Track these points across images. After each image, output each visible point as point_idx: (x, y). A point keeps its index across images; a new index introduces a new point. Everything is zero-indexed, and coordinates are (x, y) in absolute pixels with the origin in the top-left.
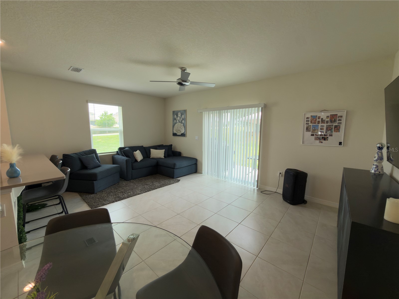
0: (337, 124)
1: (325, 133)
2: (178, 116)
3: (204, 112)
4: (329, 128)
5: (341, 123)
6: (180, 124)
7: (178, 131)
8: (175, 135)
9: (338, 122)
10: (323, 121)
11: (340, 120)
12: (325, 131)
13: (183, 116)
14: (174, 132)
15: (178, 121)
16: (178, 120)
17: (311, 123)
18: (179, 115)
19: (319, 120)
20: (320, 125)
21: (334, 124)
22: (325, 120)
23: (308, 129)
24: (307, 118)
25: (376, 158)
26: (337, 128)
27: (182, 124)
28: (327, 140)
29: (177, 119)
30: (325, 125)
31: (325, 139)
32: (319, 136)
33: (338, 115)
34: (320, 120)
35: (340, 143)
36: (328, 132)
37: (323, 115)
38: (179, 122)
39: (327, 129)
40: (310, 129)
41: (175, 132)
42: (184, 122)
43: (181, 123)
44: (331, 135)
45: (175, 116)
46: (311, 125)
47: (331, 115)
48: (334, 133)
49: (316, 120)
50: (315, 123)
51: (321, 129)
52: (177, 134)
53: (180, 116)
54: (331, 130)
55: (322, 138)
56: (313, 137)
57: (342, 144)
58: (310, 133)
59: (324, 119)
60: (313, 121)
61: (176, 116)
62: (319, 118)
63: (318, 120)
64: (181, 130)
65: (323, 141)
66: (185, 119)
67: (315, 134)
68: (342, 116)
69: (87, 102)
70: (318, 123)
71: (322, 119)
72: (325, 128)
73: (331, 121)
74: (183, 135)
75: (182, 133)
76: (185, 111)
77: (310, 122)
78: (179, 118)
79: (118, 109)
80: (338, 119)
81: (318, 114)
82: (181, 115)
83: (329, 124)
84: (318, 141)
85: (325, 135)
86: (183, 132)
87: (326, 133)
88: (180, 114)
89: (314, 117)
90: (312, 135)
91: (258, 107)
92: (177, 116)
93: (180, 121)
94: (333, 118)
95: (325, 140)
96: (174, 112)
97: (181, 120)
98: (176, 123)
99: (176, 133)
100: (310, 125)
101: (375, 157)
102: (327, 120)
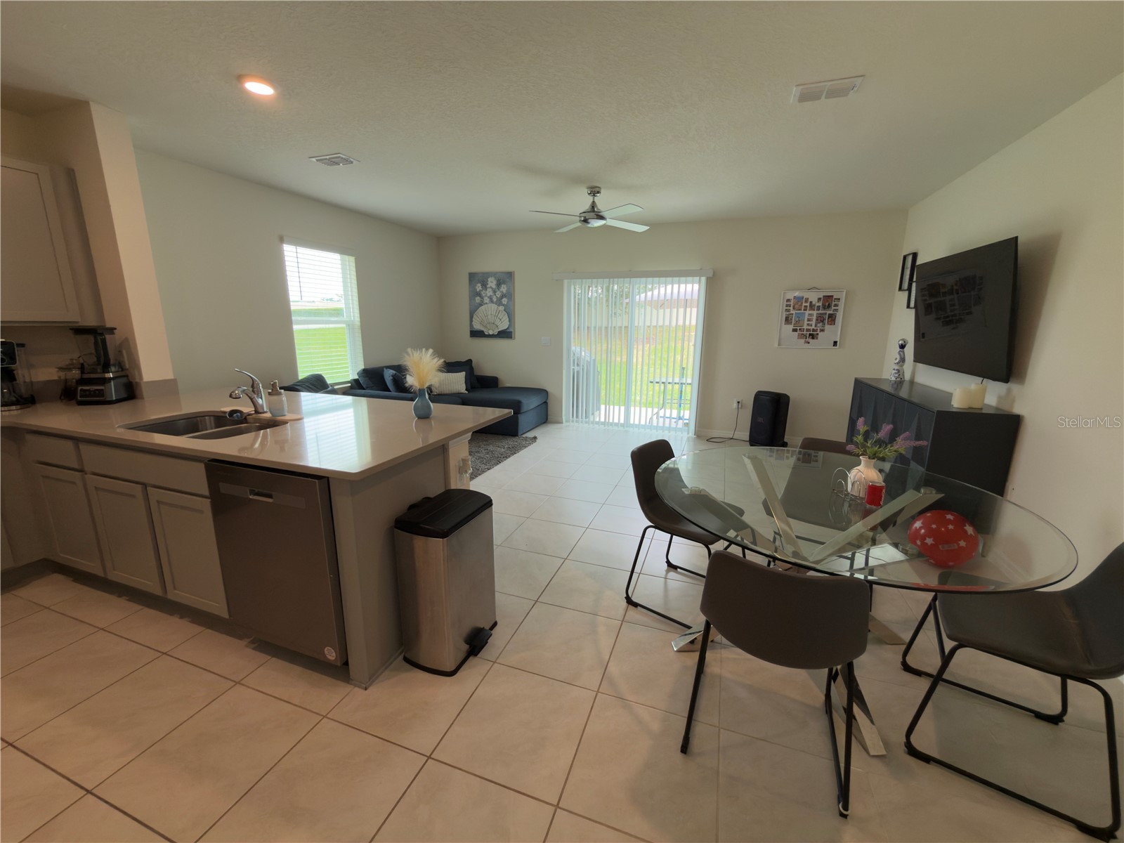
0: (831, 312)
1: (813, 327)
2: (488, 286)
3: (566, 282)
4: (820, 319)
5: (836, 310)
6: (494, 307)
7: (488, 325)
8: (476, 334)
9: (833, 308)
10: (812, 306)
11: (836, 305)
12: (813, 323)
13: (504, 289)
14: (475, 326)
15: (486, 300)
16: (486, 296)
17: (794, 308)
18: (492, 283)
19: (806, 304)
20: (807, 312)
21: (828, 312)
22: (815, 305)
23: (788, 320)
24: (788, 300)
25: (897, 361)
26: (832, 319)
27: (502, 308)
28: (817, 338)
29: (484, 295)
30: (815, 313)
31: (813, 336)
32: (805, 332)
33: (834, 297)
34: (808, 304)
35: (835, 343)
36: (819, 325)
37: (813, 297)
38: (491, 301)
39: (817, 320)
40: (791, 319)
41: (477, 327)
42: (508, 302)
43: (499, 303)
44: (822, 330)
45: (479, 287)
46: (794, 312)
47: (824, 296)
48: (827, 327)
49: (802, 303)
50: (800, 310)
51: (809, 320)
52: (486, 333)
53: (494, 287)
54: (823, 322)
55: (810, 335)
56: (796, 333)
57: (838, 343)
58: (791, 327)
59: (814, 303)
60: (796, 306)
61: (479, 285)
62: (807, 300)
63: (804, 304)
64: (498, 322)
65: (811, 341)
66: (510, 295)
67: (798, 328)
68: (839, 299)
69: (282, 240)
70: (804, 310)
71: (811, 302)
72: (814, 318)
73: (824, 307)
74: (505, 334)
75: (500, 330)
76: (510, 275)
77: (791, 308)
78: (489, 292)
79: (340, 262)
80: (833, 303)
81: (806, 295)
82: (499, 285)
83: (820, 312)
84: (803, 340)
85: (814, 330)
86: (504, 326)
87: (816, 326)
88: (495, 282)
89: (799, 300)
90: (795, 330)
91: (701, 276)
92: (484, 285)
93: (495, 299)
94: (828, 301)
95: (813, 338)
96: (472, 276)
97: (498, 296)
98: (481, 305)
99: (482, 329)
100: (792, 312)
101: (896, 359)
102: (817, 304)
